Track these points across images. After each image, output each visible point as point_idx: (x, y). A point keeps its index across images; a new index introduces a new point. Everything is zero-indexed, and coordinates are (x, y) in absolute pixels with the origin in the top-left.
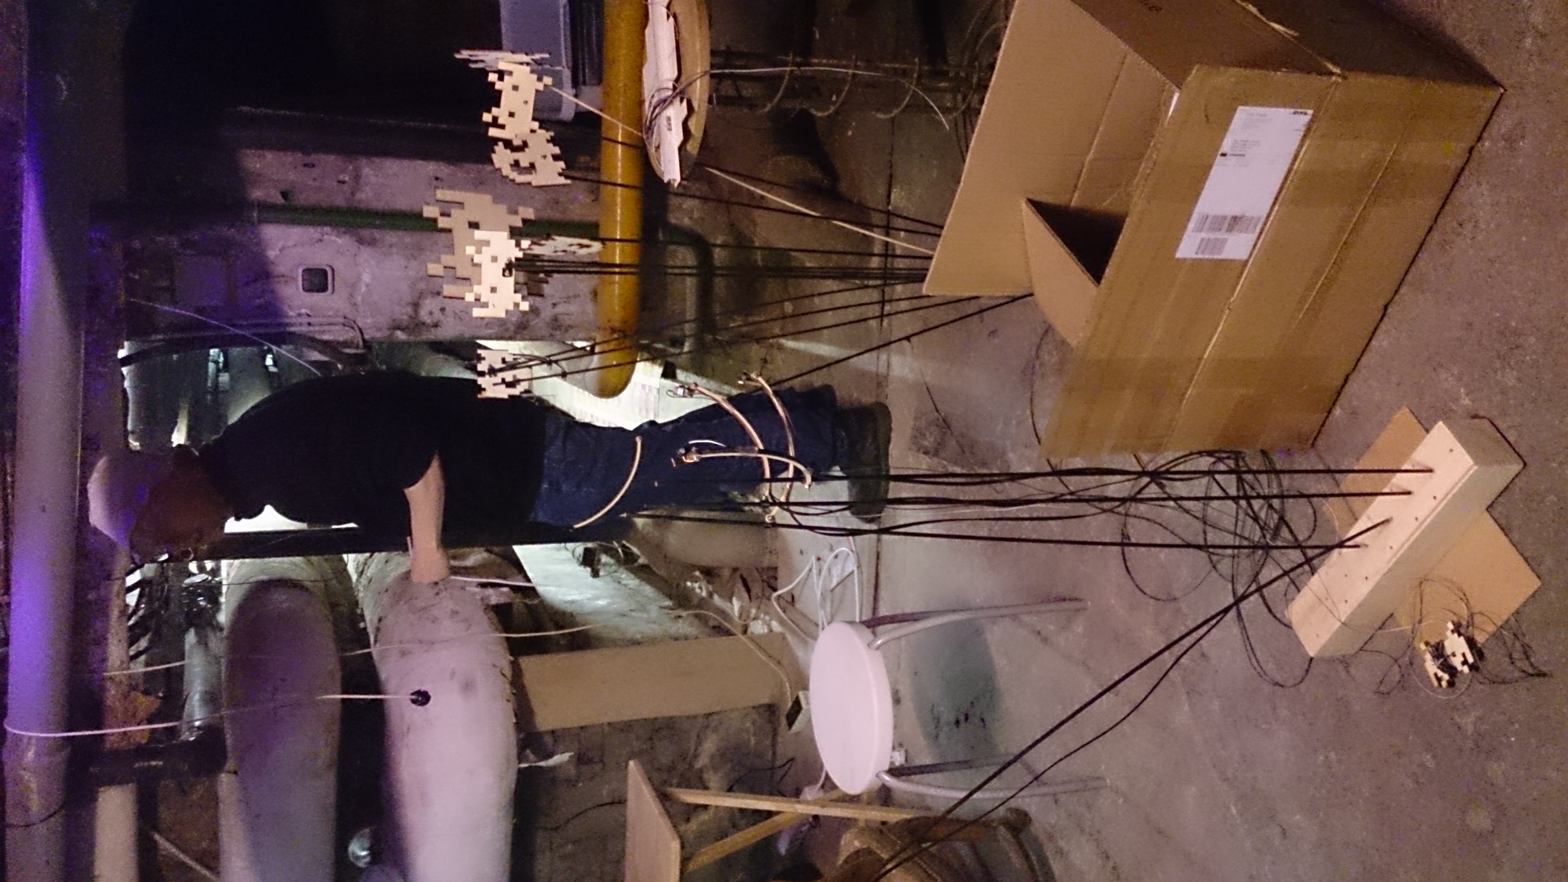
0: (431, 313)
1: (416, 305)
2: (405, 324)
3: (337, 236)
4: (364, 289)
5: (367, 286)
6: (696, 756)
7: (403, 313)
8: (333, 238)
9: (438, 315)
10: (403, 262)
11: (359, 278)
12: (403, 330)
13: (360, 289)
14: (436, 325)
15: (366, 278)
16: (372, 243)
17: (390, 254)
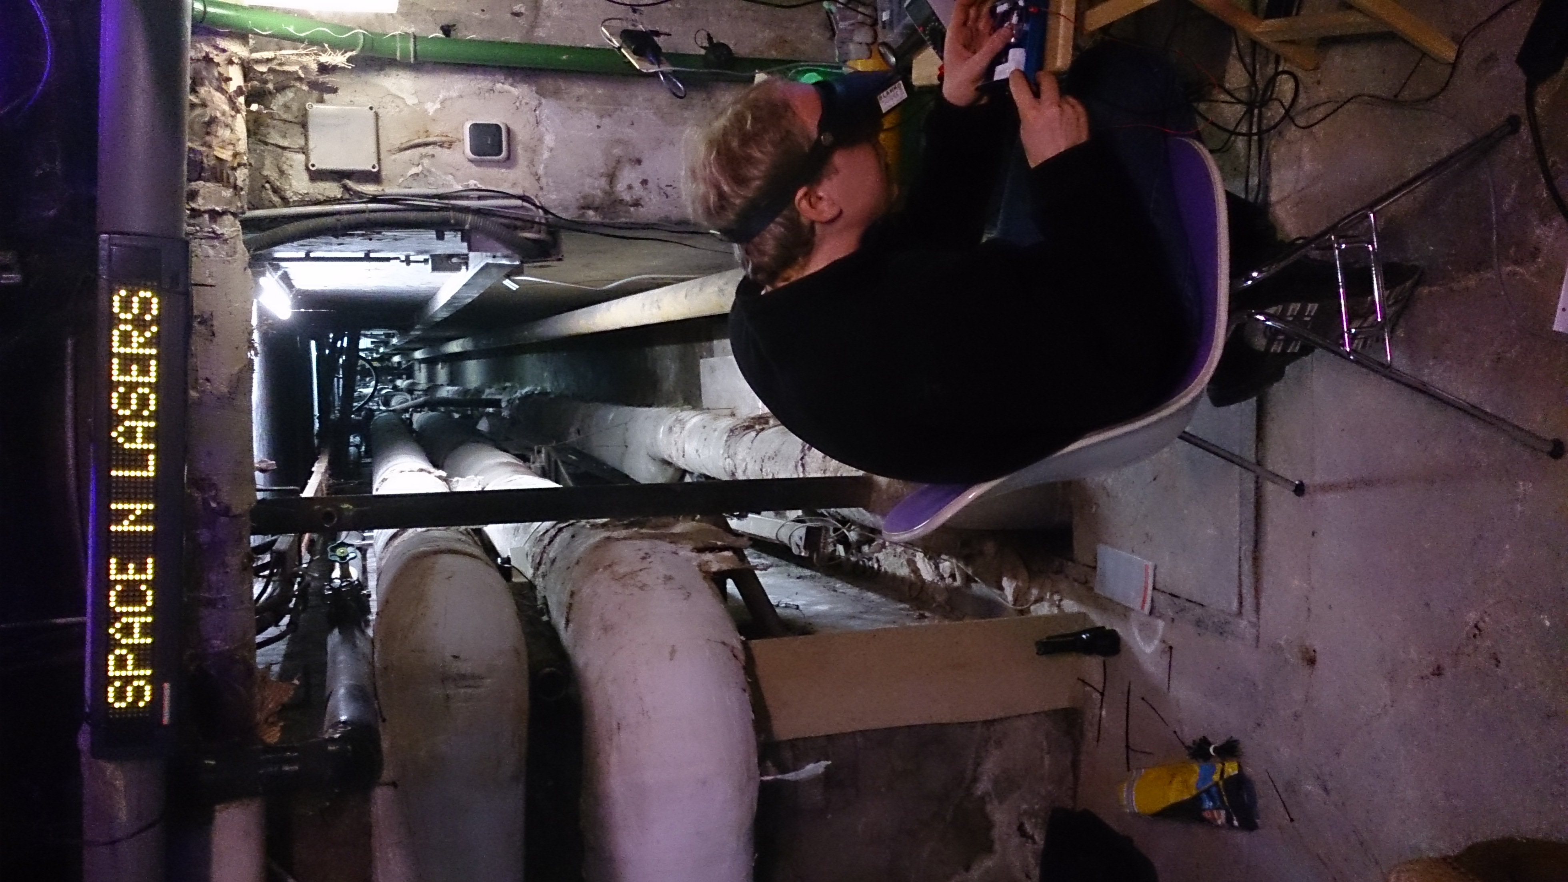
0: (630, 187)
1: (612, 178)
2: (597, 201)
3: (512, 85)
4: (546, 155)
5: (551, 150)
6: (975, 780)
7: (596, 187)
8: (507, 87)
9: (638, 191)
10: (596, 121)
11: (541, 140)
12: (596, 209)
13: (542, 154)
14: (637, 204)
15: (549, 139)
16: (556, 94)
17: (579, 110)
